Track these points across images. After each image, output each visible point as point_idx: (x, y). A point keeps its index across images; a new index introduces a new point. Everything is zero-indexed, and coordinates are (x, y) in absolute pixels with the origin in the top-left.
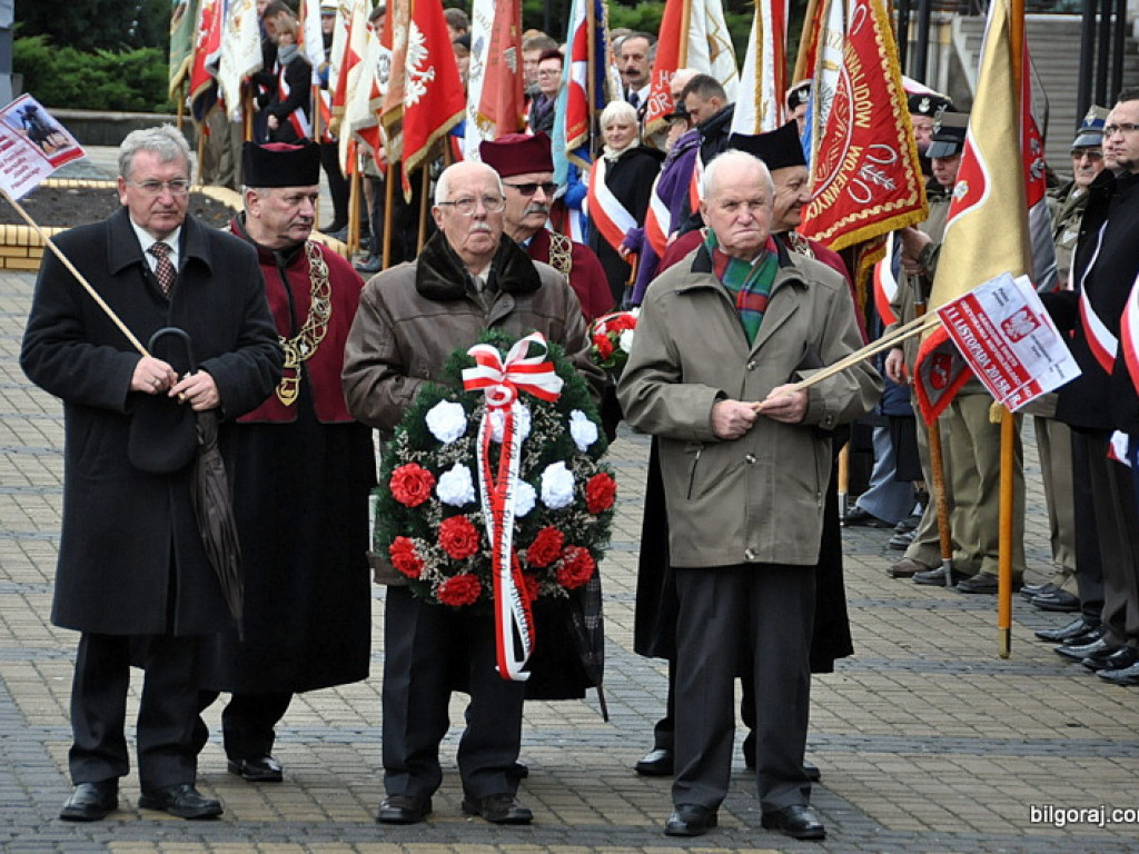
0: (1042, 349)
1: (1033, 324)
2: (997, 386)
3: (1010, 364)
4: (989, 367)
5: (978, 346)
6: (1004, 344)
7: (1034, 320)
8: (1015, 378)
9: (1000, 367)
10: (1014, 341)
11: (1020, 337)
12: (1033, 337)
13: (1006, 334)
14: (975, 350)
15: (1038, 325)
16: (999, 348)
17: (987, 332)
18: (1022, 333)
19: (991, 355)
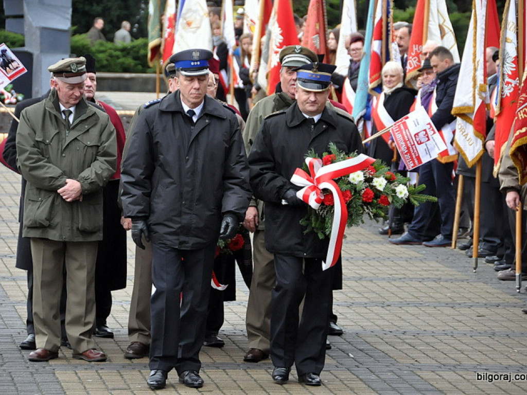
0: (428, 150)
1: (427, 139)
2: (408, 163)
3: (415, 154)
4: (406, 154)
5: (404, 143)
6: (414, 144)
7: (428, 137)
8: (416, 161)
9: (411, 155)
10: (419, 144)
11: (421, 143)
12: (426, 145)
13: (416, 140)
14: (402, 145)
15: (429, 140)
16: (412, 146)
17: (408, 138)
18: (422, 141)
19: (408, 148)
